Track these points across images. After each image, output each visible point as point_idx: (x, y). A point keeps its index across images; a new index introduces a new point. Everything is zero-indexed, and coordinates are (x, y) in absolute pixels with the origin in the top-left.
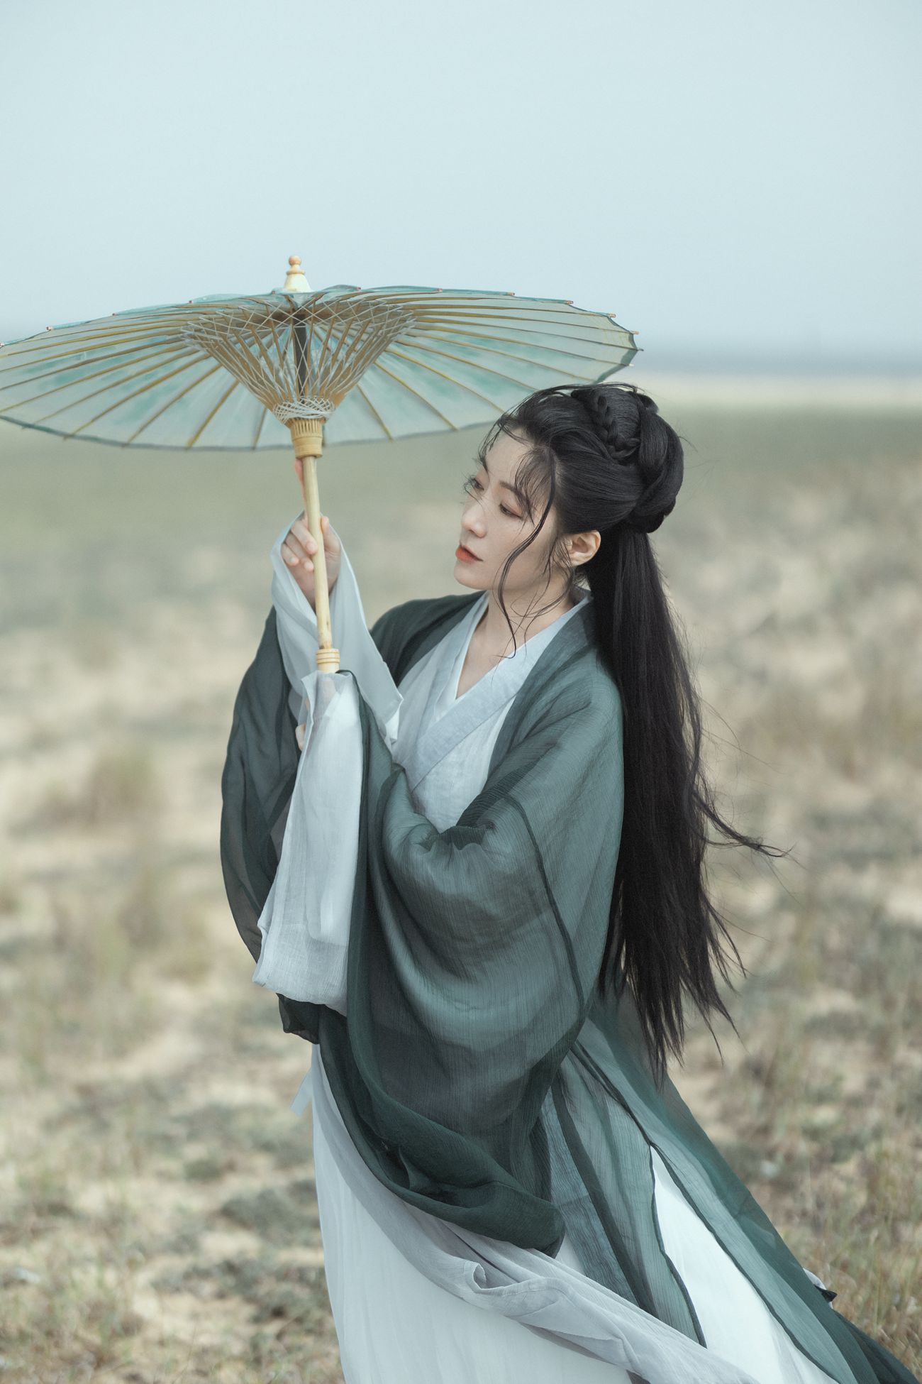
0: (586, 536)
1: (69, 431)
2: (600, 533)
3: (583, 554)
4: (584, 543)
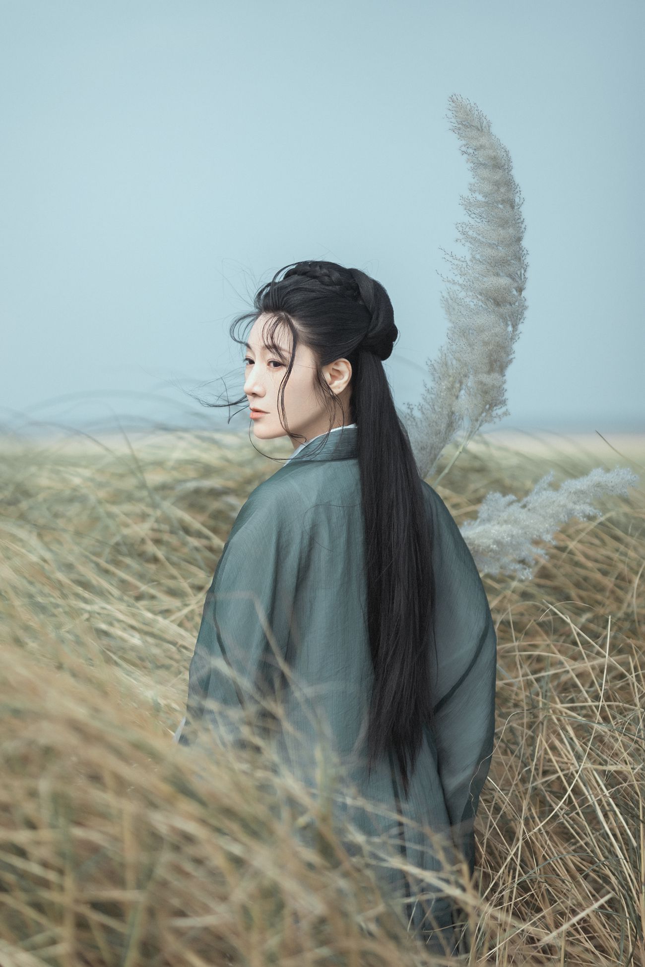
3: (342, 380)
4: (337, 371)
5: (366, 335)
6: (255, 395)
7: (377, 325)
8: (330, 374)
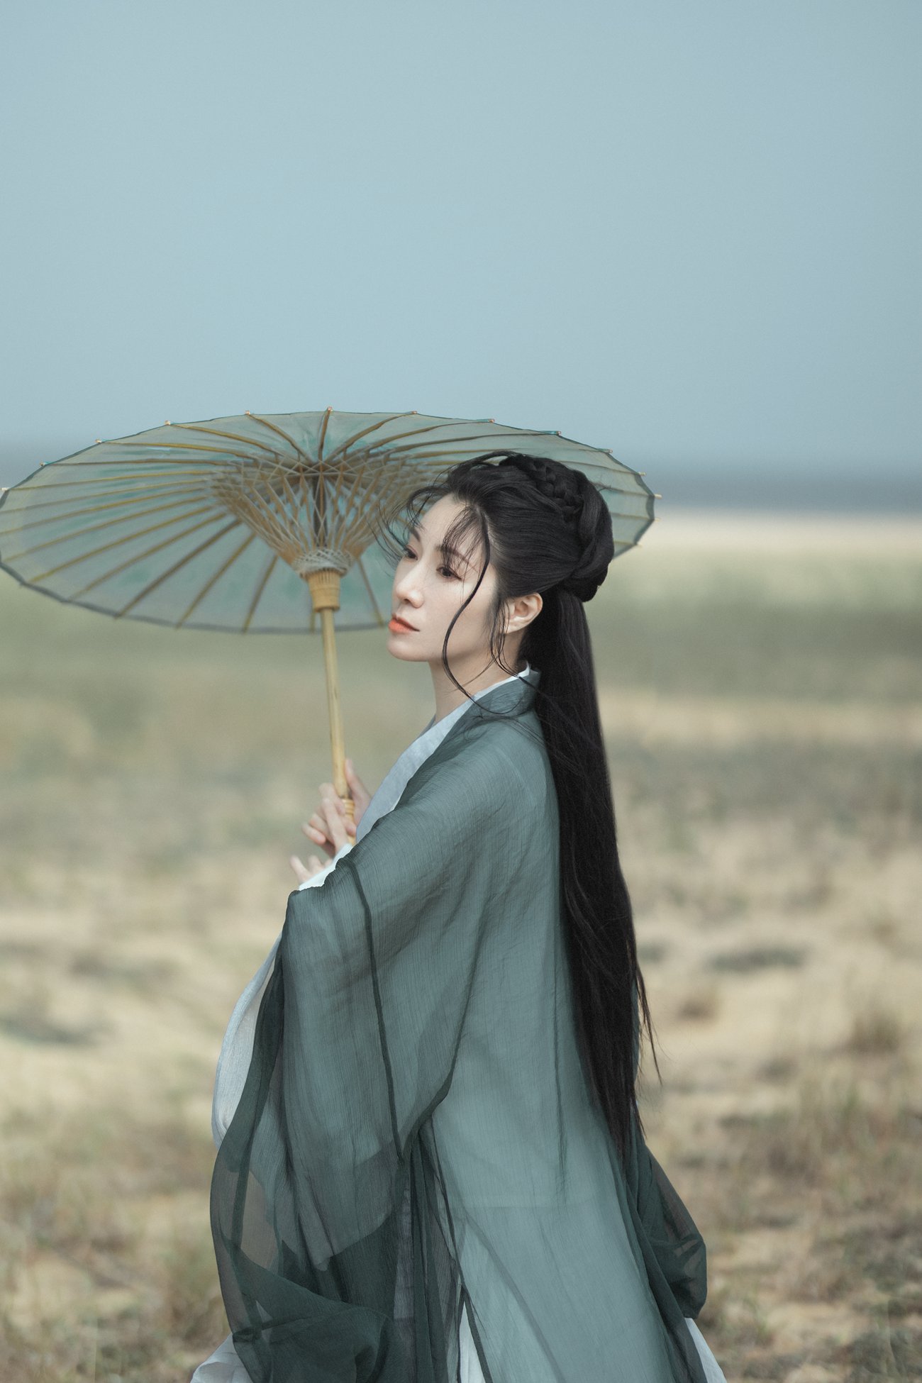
0: (528, 598)
1: (66, 596)
2: (540, 594)
3: (523, 619)
4: (526, 606)
5: (573, 574)
6: (407, 602)
7: (589, 563)
8: (516, 608)
